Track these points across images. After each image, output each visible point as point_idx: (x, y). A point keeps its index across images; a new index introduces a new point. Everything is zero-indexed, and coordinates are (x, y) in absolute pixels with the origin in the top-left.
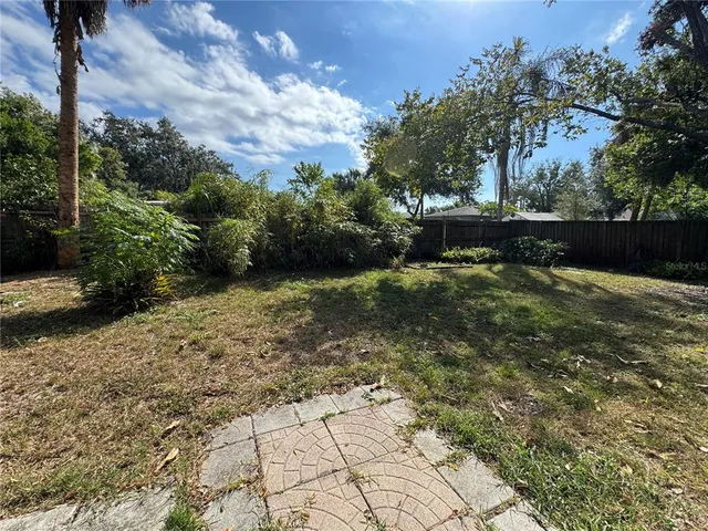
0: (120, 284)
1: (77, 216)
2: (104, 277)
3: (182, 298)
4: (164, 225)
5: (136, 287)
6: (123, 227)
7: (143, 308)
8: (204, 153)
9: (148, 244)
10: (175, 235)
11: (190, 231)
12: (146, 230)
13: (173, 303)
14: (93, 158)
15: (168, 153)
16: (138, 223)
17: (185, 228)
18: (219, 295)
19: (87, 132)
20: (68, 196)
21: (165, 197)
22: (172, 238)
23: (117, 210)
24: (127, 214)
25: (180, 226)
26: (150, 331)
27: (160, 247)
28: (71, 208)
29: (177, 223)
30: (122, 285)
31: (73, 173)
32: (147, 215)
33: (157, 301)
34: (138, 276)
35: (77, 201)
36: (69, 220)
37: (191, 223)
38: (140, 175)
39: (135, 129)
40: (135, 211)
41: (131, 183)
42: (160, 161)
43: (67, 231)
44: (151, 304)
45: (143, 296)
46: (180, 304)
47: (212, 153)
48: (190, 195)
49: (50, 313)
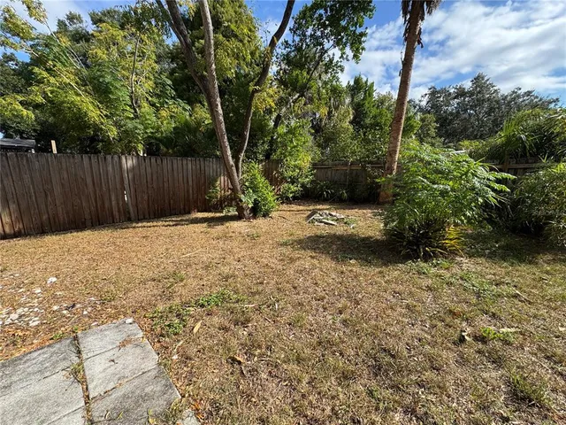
0: (411, 229)
1: (395, 167)
2: (402, 220)
3: (471, 256)
4: (466, 174)
5: (425, 235)
6: (424, 177)
7: (427, 258)
8: (519, 96)
9: (444, 193)
10: (477, 185)
11: (498, 181)
12: (446, 179)
13: (458, 259)
14: (415, 124)
15: (476, 106)
16: (437, 171)
17: (491, 178)
18: (523, 268)
19: (415, 107)
20: (392, 153)
21: (468, 145)
22: (473, 189)
23: (422, 160)
24: (429, 163)
25: (486, 175)
26: (429, 289)
27: (456, 197)
28: (392, 162)
29: (482, 171)
30: (413, 230)
31: (399, 134)
32: (449, 164)
33: (441, 253)
34: (429, 224)
35: (397, 156)
36: (390, 170)
37: (501, 170)
38: (446, 131)
39: (450, 94)
40: (437, 160)
41: (438, 139)
42: (466, 116)
43: (383, 179)
44: (436, 256)
45: (429, 246)
46: (466, 263)
47: (528, 93)
48: (498, 139)
49: (364, 239)
